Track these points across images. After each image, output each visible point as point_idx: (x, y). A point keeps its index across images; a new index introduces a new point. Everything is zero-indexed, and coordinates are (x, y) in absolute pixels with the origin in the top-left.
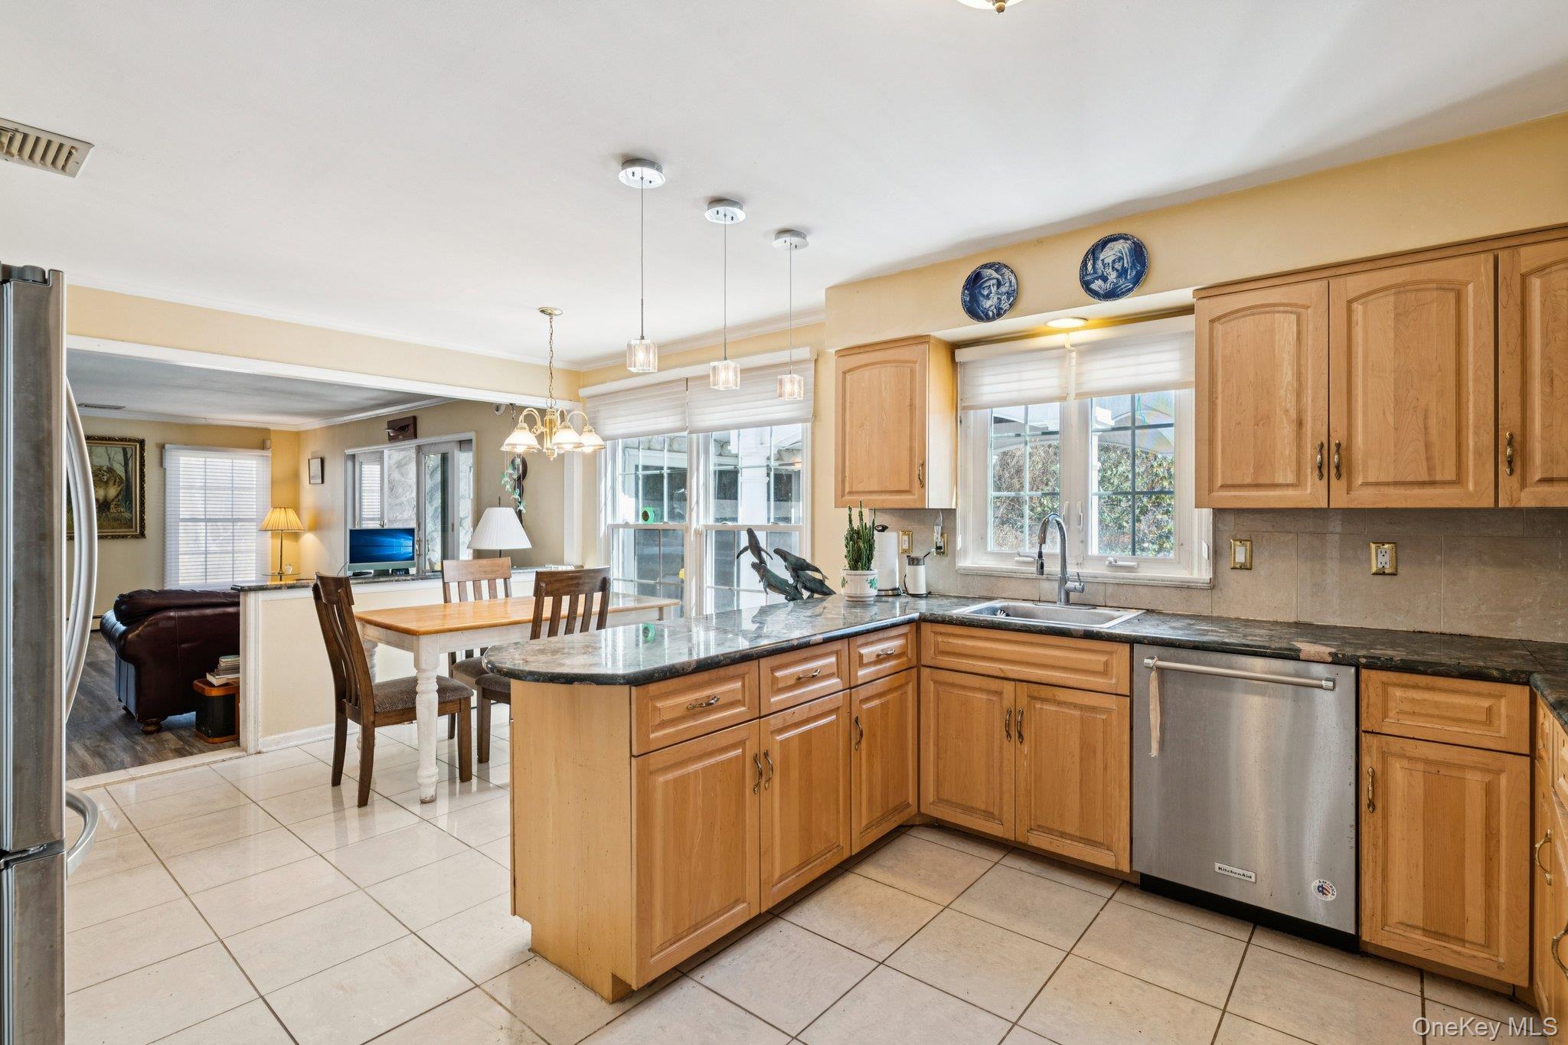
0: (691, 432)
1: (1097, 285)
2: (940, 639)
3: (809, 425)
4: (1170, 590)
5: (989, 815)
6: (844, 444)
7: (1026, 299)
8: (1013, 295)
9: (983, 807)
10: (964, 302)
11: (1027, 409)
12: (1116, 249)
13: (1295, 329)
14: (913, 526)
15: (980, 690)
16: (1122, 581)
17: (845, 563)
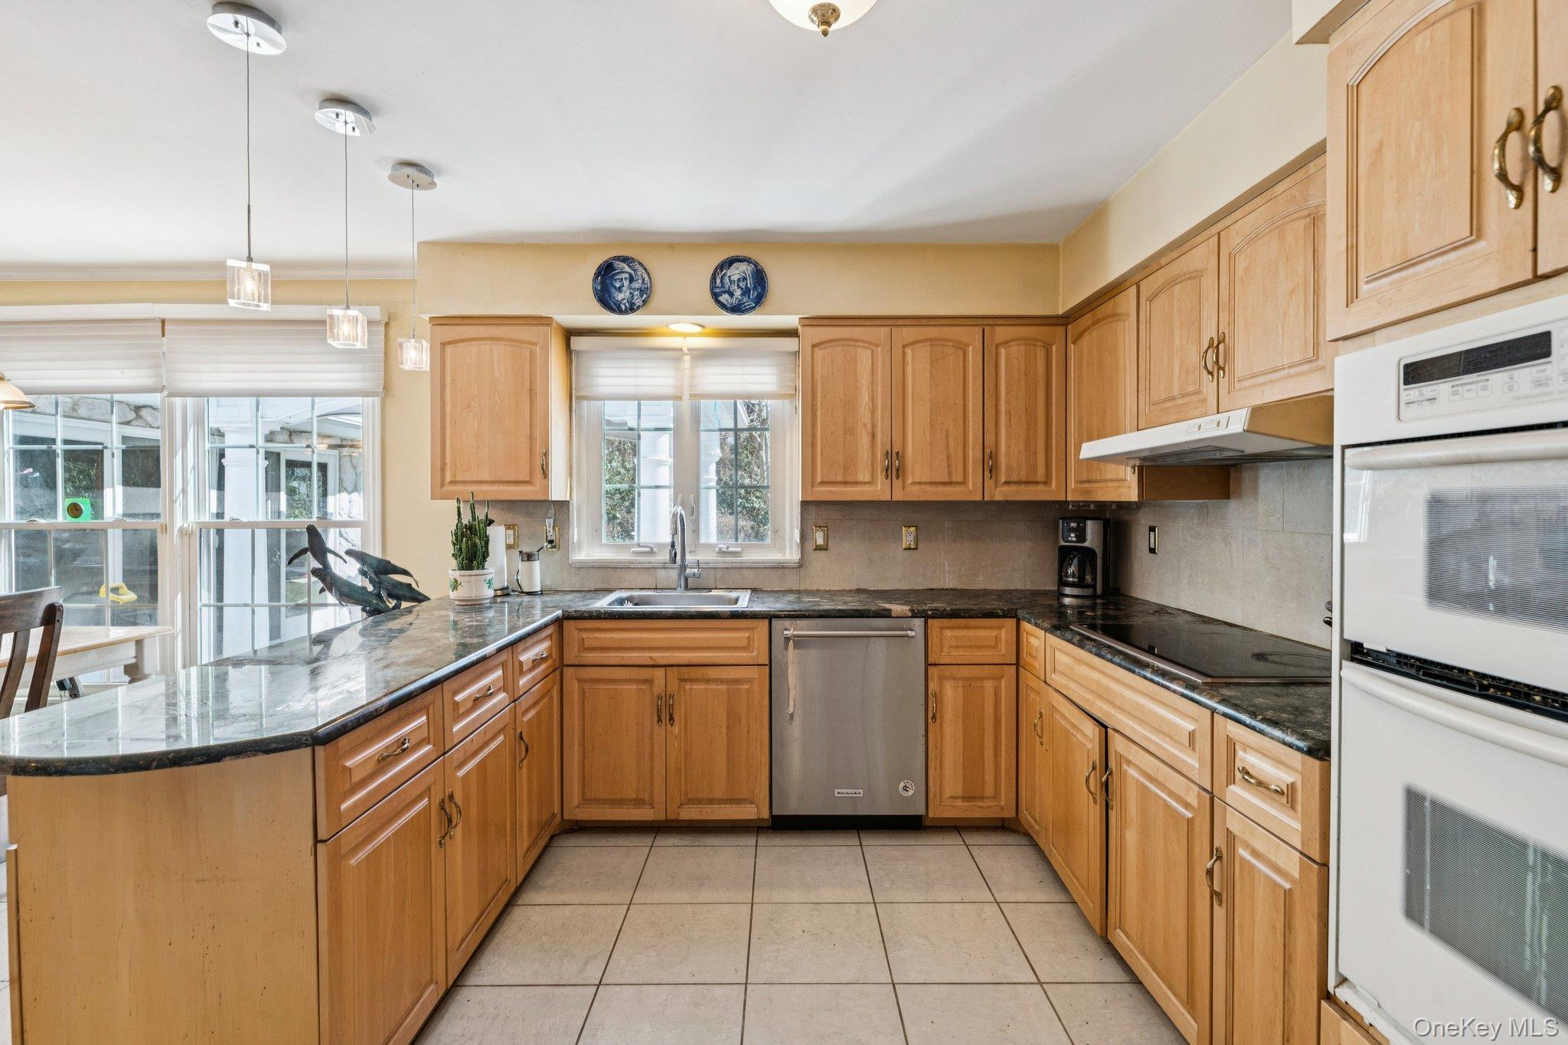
0: (171, 395)
1: (725, 298)
2: (585, 635)
3: (377, 400)
4: (769, 570)
5: (638, 802)
6: (443, 428)
7: (657, 299)
8: (646, 292)
9: (633, 796)
10: (595, 290)
11: (639, 405)
12: (740, 270)
13: (870, 362)
14: (520, 520)
15: (630, 681)
16: (730, 566)
17: (454, 563)
